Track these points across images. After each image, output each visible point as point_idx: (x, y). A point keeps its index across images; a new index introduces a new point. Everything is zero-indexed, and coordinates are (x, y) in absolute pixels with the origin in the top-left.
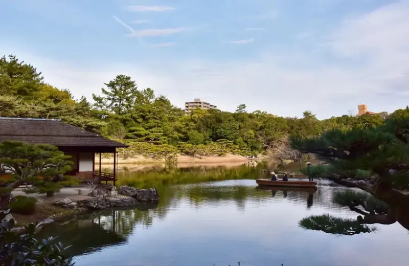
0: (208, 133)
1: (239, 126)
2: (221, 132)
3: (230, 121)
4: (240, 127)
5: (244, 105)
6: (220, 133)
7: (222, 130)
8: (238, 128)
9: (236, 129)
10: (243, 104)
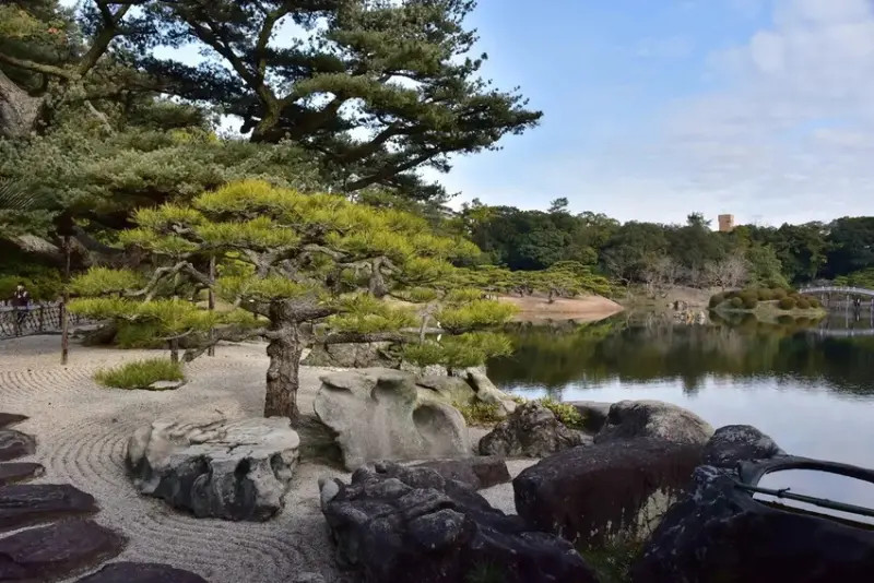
0: (500, 252)
1: (565, 240)
2: (529, 250)
3: (546, 227)
4: (567, 243)
5: (564, 200)
6: (526, 253)
7: (531, 246)
8: (562, 243)
9: (558, 245)
10: (562, 197)
